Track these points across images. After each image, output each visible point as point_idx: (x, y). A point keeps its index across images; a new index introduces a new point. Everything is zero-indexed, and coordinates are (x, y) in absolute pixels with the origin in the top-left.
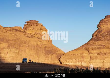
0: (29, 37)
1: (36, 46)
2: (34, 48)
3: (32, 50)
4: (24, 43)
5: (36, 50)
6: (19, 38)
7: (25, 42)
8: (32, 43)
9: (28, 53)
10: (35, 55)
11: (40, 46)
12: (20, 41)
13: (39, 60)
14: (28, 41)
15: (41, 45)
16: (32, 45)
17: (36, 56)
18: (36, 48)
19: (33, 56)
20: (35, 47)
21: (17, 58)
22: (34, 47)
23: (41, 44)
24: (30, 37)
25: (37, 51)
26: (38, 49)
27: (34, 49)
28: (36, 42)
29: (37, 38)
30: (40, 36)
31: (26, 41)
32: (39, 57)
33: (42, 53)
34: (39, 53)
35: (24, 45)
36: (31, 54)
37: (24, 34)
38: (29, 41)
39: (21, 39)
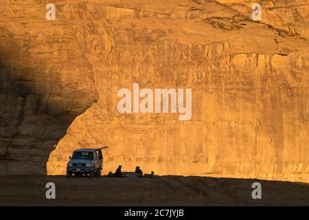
0: (221, 26)
1: (264, 80)
2: (248, 91)
3: (240, 103)
4: (190, 64)
5: (264, 101)
6: (162, 33)
7: (197, 57)
8: (240, 60)
9: (212, 118)
10: (252, 134)
11: (289, 78)
12: (166, 46)
13: (279, 162)
14: (214, 51)
15: (294, 74)
16: (237, 72)
17: (264, 140)
18: (263, 91)
19: (245, 136)
20: (258, 84)
21: (148, 150)
22: (251, 84)
23: (293, 65)
24: (227, 24)
25: (269, 109)
26: (273, 99)
27: (247, 99)
28: (261, 57)
29: (270, 32)
30: (292, 20)
31: (204, 47)
32: (279, 144)
33: (297, 122)
34: (281, 121)
35: (187, 75)
36: (230, 128)
37: (193, 9)
38: (219, 50)
39: (170, 36)
